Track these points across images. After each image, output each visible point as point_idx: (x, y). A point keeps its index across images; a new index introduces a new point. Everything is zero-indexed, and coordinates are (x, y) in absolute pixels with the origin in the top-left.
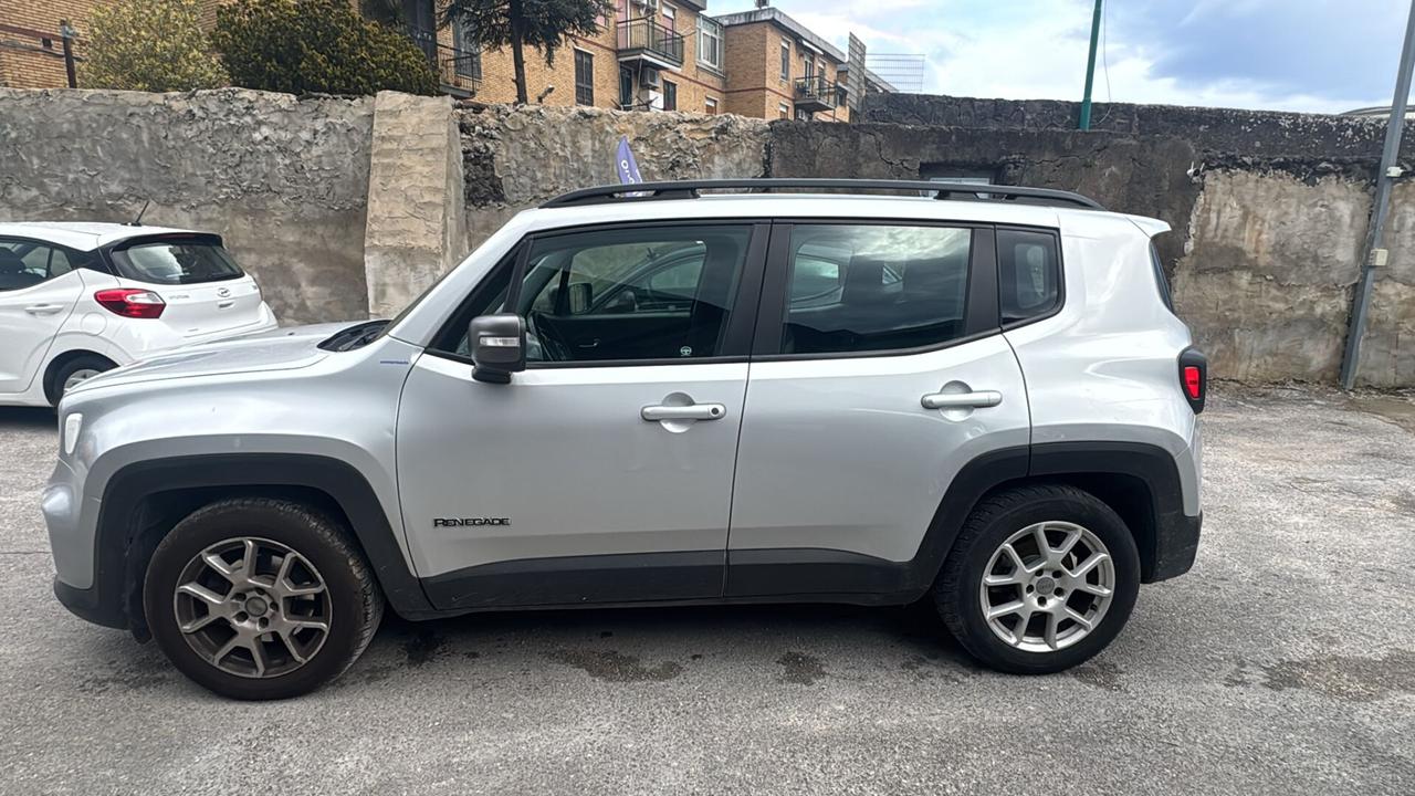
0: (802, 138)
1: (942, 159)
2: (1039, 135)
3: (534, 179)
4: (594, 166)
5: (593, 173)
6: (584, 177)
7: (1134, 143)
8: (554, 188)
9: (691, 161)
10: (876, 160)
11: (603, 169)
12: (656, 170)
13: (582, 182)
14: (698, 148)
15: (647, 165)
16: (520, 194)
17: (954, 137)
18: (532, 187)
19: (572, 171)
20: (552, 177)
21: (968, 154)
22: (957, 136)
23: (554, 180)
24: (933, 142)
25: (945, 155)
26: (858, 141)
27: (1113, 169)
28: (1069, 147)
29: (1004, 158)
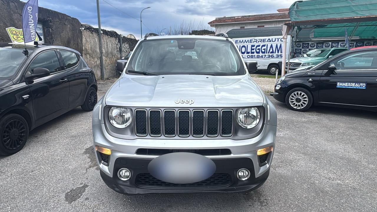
26: (10, 4)
27: (69, 26)
28: (60, 18)
29: (48, 19)
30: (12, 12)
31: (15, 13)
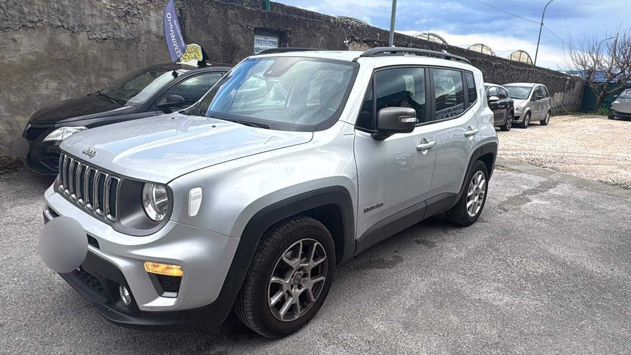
0: (200, 7)
1: (263, 27)
2: (298, 19)
3: (21, 12)
4: (71, 9)
5: (69, 13)
6: (62, 15)
7: (328, 27)
8: (39, 21)
9: (136, 12)
10: (236, 24)
11: (76, 11)
12: (114, 15)
13: (62, 18)
14: (140, 5)
15: (108, 11)
16: (10, 22)
17: (267, 16)
18: (20, 18)
19: (53, 9)
20: (36, 12)
21: (273, 26)
22: (268, 16)
23: (38, 14)
24: (259, 18)
25: (264, 24)
26: (227, 13)
27: (322, 38)
28: (308, 27)
29: (286, 29)
30: (229, 23)
31: (233, 23)
